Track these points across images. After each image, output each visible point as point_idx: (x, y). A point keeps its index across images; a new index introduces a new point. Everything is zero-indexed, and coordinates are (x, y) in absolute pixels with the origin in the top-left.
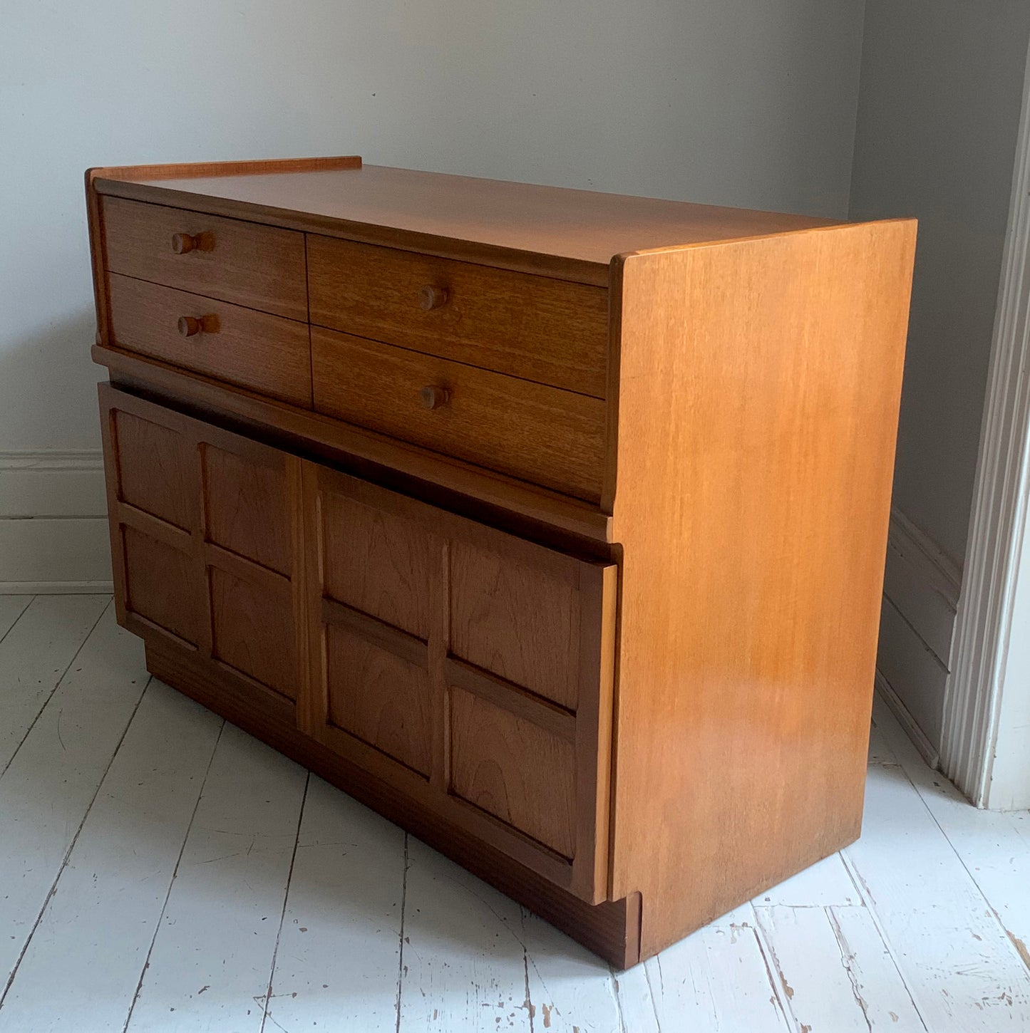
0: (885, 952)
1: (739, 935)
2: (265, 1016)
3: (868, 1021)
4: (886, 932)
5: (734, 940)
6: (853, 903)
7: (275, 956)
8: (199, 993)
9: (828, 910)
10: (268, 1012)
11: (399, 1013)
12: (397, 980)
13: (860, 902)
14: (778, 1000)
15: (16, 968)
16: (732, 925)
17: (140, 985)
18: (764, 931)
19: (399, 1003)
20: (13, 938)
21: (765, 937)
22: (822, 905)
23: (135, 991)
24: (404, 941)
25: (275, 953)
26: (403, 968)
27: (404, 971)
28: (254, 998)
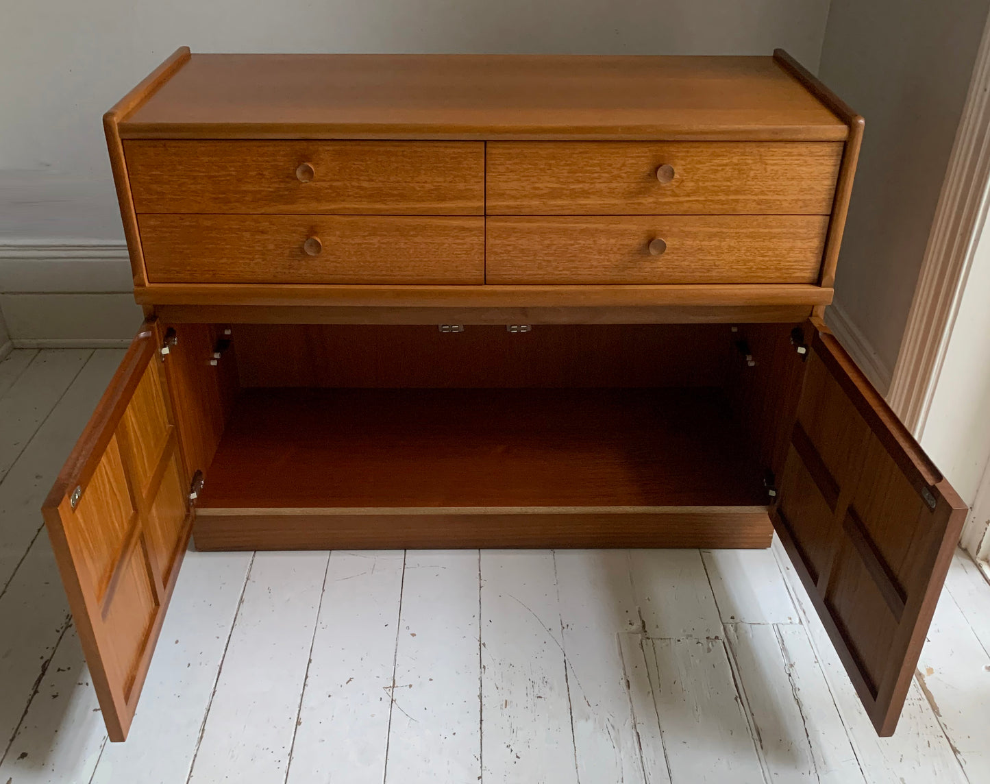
0: (815, 662)
1: (713, 646)
2: (392, 702)
3: (803, 717)
4: (816, 645)
5: (709, 650)
6: (793, 620)
7: (395, 655)
8: (347, 683)
9: (775, 627)
10: (394, 699)
11: (481, 702)
12: (479, 676)
13: (798, 621)
14: (740, 698)
15: (223, 661)
16: (708, 638)
17: (307, 677)
18: (730, 643)
19: (481, 694)
20: (218, 638)
21: (731, 648)
22: (771, 623)
23: (304, 682)
24: (482, 645)
25: (396, 652)
26: (482, 667)
27: (483, 669)
28: (384, 688)
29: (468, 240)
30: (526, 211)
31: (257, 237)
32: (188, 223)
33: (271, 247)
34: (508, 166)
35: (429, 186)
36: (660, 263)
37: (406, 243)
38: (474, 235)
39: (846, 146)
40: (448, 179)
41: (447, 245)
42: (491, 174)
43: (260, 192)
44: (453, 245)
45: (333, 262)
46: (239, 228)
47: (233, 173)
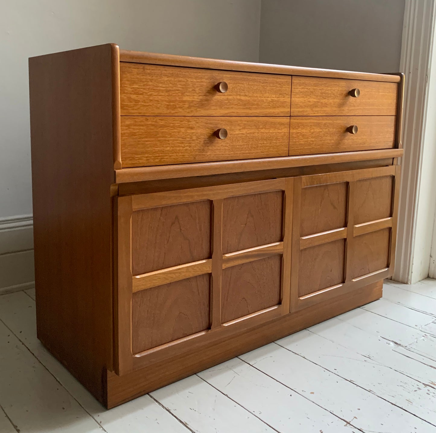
29: (283, 130)
30: (305, 114)
31: (188, 131)
32: (150, 123)
33: (194, 138)
34: (300, 89)
35: (269, 99)
36: (350, 140)
37: (258, 133)
38: (286, 127)
39: (399, 85)
40: (277, 96)
41: (275, 133)
42: (293, 93)
43: (193, 101)
44: (277, 133)
45: (224, 146)
46: (179, 126)
47: (180, 89)
